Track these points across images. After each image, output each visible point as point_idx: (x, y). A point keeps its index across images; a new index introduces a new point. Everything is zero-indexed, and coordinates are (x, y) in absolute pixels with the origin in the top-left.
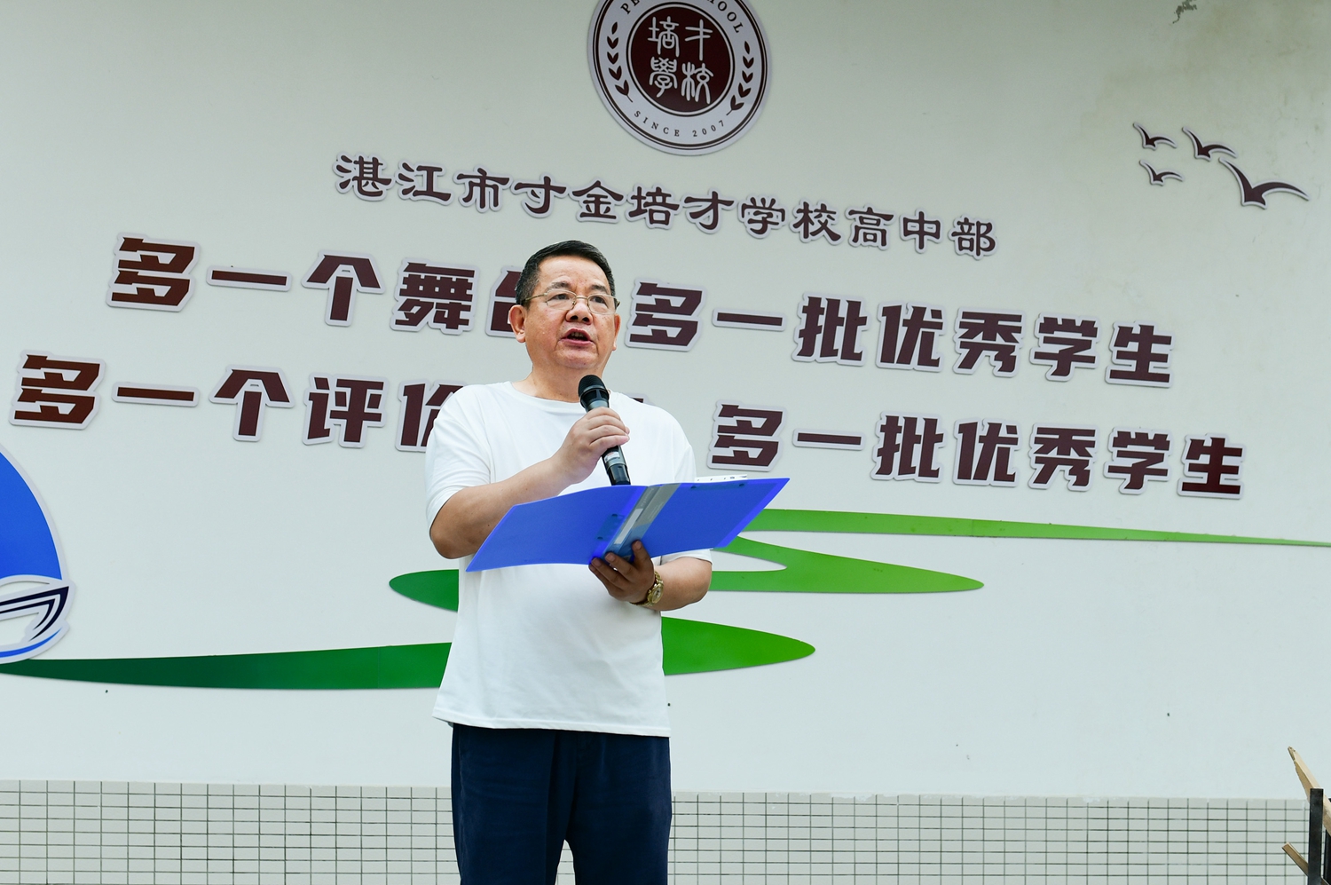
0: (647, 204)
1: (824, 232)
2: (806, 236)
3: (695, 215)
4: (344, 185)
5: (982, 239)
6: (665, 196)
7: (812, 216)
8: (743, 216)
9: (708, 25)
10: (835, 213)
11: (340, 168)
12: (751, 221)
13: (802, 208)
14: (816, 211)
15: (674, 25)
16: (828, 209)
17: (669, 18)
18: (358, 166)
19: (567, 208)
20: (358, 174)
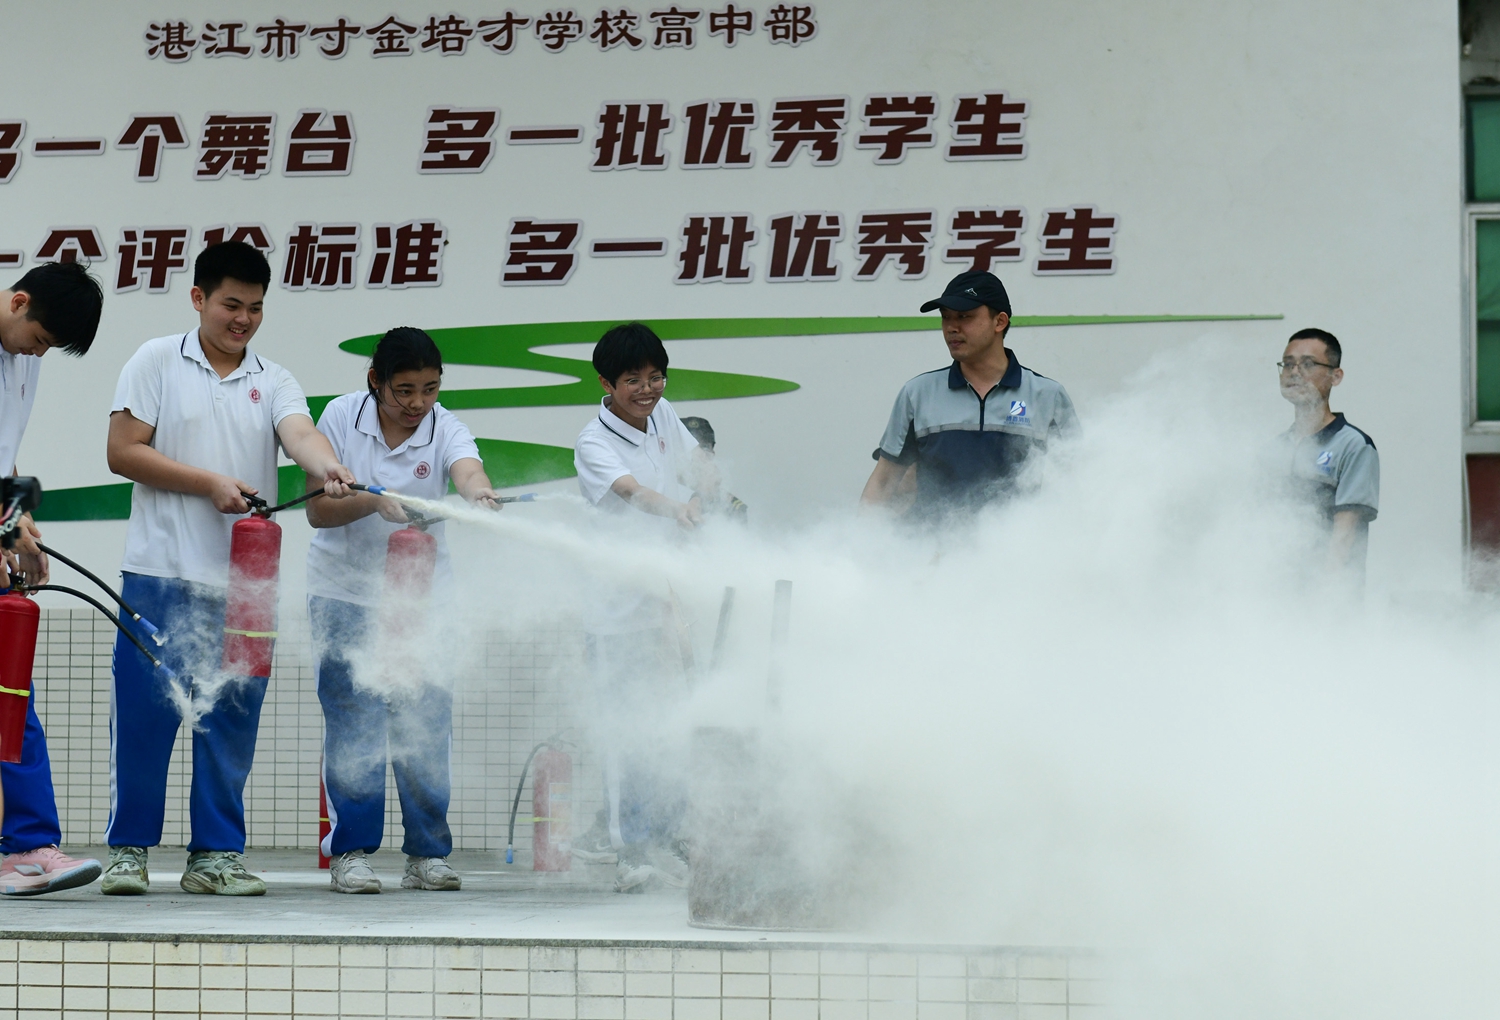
0: (440, 33)
1: (624, 38)
2: (604, 44)
3: (488, 38)
4: (152, 51)
5: (799, 25)
6: (458, 23)
7: (610, 24)
8: (538, 33)
10: (635, 18)
11: (149, 37)
12: (546, 37)
13: (600, 16)
14: (615, 18)
16: (628, 15)
18: (165, 32)
19: (361, 47)
20: (165, 40)
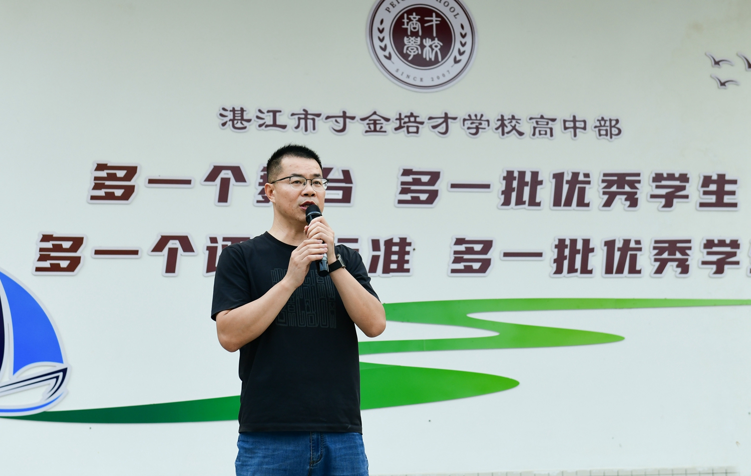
0: (405, 123)
1: (514, 132)
2: (503, 134)
3: (434, 127)
4: (224, 124)
5: (613, 129)
6: (415, 117)
7: (506, 122)
8: (464, 125)
9: (438, 15)
10: (520, 120)
11: (222, 115)
12: (469, 128)
13: (500, 118)
14: (509, 119)
15: (418, 17)
16: (516, 117)
17: (414, 14)
18: (232, 113)
19: (356, 128)
20: (232, 118)
